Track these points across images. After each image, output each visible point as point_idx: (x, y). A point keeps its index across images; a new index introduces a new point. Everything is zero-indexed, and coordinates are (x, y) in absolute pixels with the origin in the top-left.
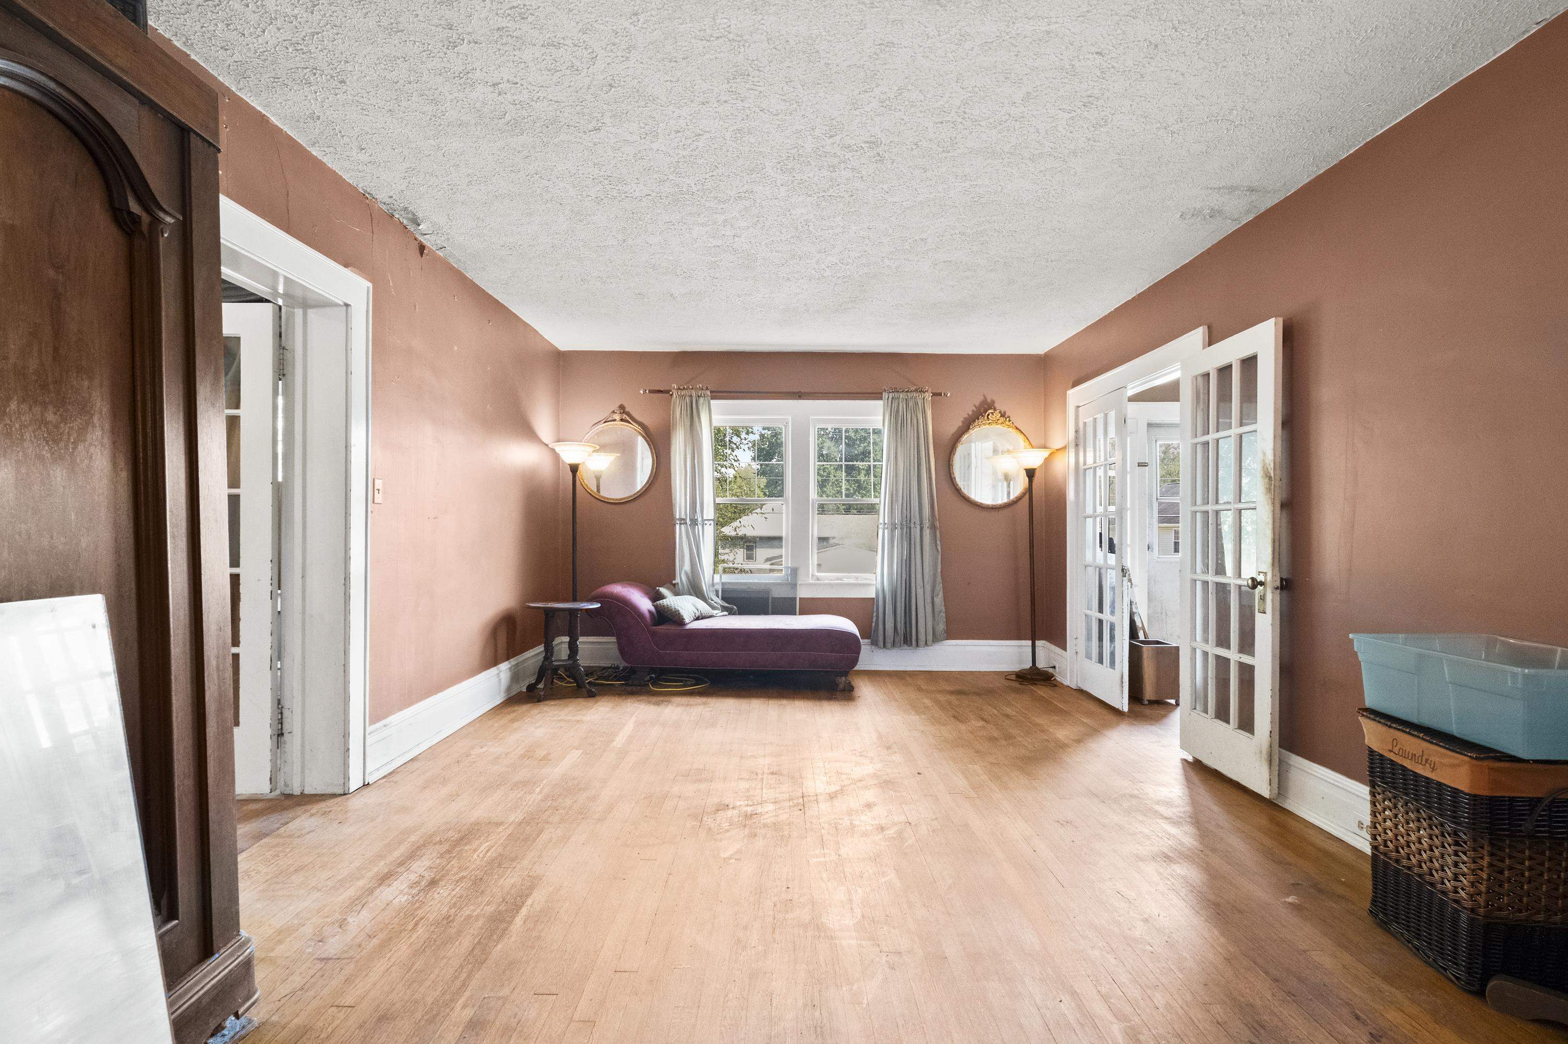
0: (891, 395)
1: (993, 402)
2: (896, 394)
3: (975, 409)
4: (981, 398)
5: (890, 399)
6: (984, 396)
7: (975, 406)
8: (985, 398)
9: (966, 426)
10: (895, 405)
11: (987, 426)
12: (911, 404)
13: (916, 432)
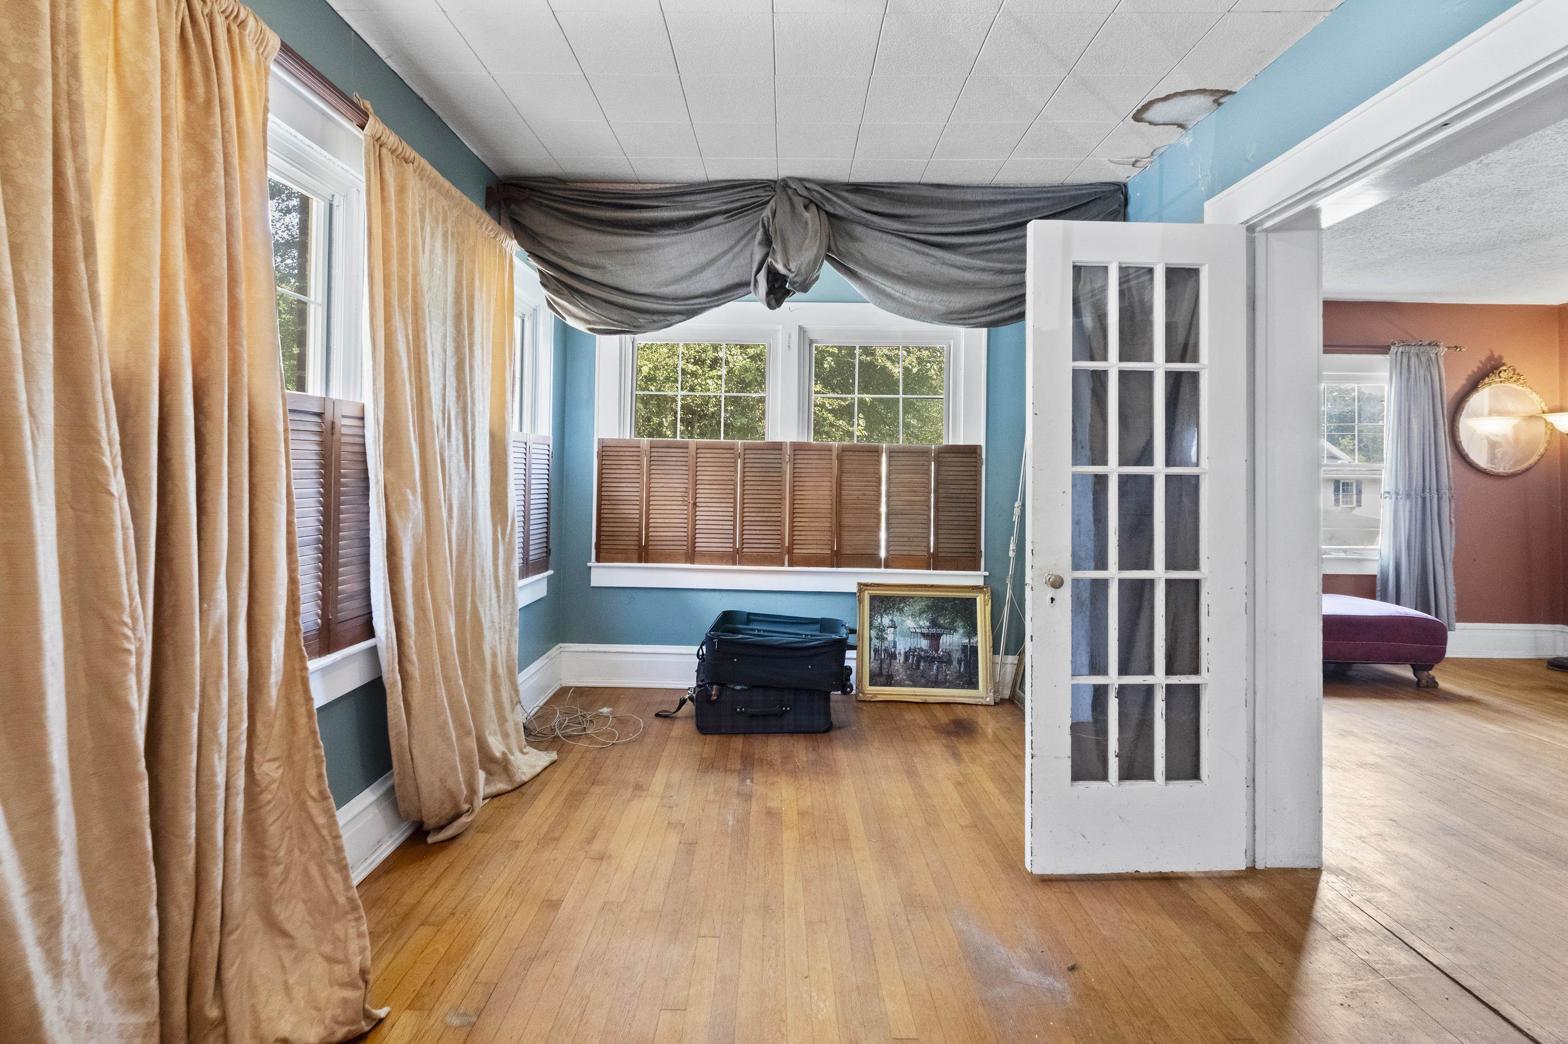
0: (1401, 349)
1: (1501, 358)
2: (1407, 348)
3: (1480, 365)
4: (1488, 353)
5: (1399, 354)
6: (1491, 351)
7: (1481, 362)
8: (1492, 354)
9: (1473, 385)
10: (1405, 360)
11: (1499, 385)
12: (1423, 359)
13: (1430, 389)
